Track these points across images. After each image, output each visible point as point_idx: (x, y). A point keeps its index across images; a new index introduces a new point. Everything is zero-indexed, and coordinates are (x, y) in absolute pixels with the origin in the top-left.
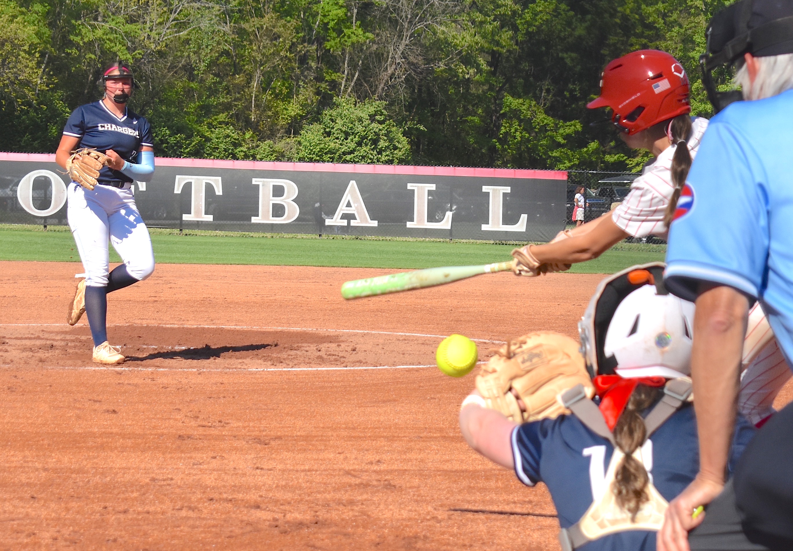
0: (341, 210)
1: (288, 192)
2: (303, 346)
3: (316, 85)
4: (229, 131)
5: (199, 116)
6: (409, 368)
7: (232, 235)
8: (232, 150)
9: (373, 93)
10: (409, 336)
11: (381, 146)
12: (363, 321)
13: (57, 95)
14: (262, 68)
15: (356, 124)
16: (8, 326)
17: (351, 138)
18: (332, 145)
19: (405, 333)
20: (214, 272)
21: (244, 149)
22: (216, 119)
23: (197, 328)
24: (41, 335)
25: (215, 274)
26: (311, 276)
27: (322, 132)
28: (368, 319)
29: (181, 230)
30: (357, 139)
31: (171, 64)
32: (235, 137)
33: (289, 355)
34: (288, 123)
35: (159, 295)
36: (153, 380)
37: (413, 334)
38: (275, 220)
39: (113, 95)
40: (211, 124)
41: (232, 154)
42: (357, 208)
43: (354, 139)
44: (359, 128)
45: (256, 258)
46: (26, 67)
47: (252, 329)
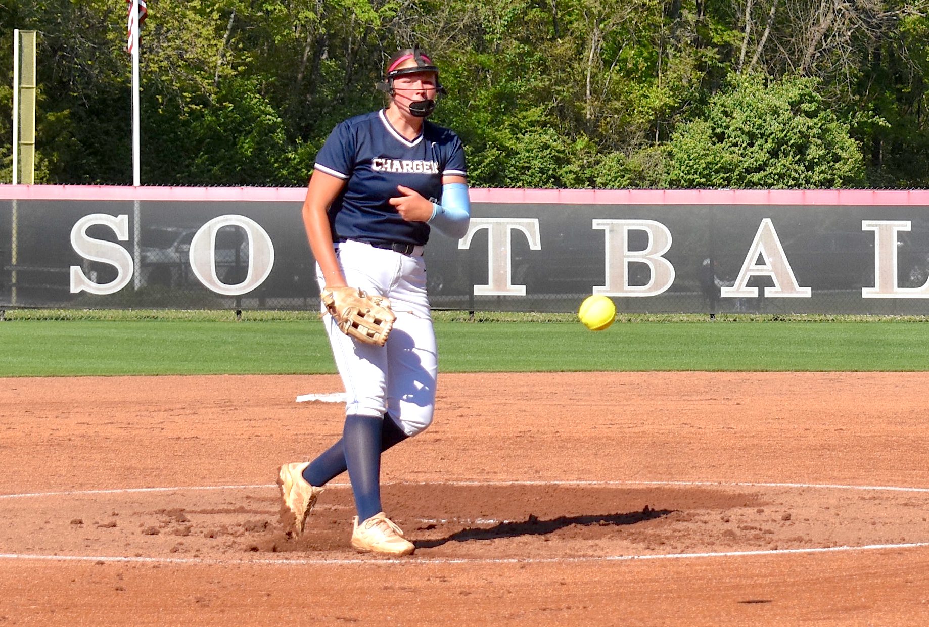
0: (748, 270)
1: (655, 241)
2: (698, 515)
3: (696, 53)
4: (548, 138)
5: (496, 113)
6: (885, 549)
7: (560, 318)
8: (554, 170)
9: (796, 64)
10: (881, 492)
11: (811, 156)
12: (798, 466)
13: (251, 82)
14: (602, 26)
15: (768, 119)
16: (188, 490)
17: (759, 143)
18: (727, 157)
19: (873, 485)
20: (534, 385)
21: (574, 168)
22: (524, 117)
23: (512, 486)
24: (245, 505)
25: (535, 389)
26: (702, 389)
27: (708, 134)
28: (807, 463)
29: (471, 313)
30: (769, 145)
31: (446, 23)
32: (559, 147)
33: (674, 531)
34: (650, 121)
35: (442, 430)
36: (443, 579)
37: (888, 488)
38: (634, 291)
39: (408, 103)
40: (517, 126)
41: (553, 176)
42: (774, 265)
43: (765, 146)
44: (774, 127)
45: (604, 360)
46: (198, 36)
47: (608, 486)
